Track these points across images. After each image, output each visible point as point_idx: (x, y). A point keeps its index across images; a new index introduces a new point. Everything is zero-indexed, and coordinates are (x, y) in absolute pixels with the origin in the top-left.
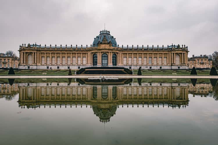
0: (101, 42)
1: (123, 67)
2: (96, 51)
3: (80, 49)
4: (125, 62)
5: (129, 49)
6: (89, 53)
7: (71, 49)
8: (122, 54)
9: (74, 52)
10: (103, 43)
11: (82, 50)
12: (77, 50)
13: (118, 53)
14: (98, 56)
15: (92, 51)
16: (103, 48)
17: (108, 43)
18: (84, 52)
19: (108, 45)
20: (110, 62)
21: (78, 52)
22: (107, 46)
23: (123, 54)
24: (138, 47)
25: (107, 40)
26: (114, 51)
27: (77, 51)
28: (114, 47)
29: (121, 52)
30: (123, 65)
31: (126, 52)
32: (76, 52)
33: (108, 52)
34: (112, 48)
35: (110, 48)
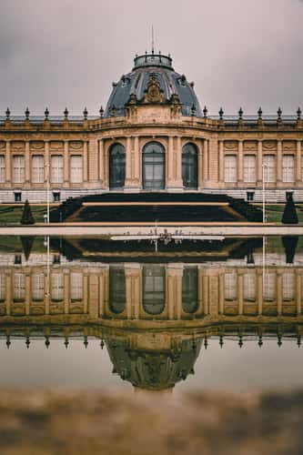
0: (139, 98)
1: (223, 192)
2: (121, 133)
3: (61, 126)
4: (230, 176)
5: (246, 125)
6: (94, 141)
7: (24, 125)
8: (219, 142)
9: (37, 137)
10: (146, 101)
11: (66, 128)
12: (47, 128)
13: (202, 140)
14: (128, 152)
15: (107, 135)
16: (149, 121)
17: (168, 103)
18: (74, 137)
19: (167, 110)
20: (176, 176)
21: (53, 137)
22: (162, 115)
23: (221, 144)
25: (162, 91)
26: (189, 133)
27: (49, 133)
28: (189, 119)
29: (216, 135)
30: (223, 186)
31: (234, 137)
32: (46, 138)
33: (167, 138)
34: (181, 119)
35: (173, 120)
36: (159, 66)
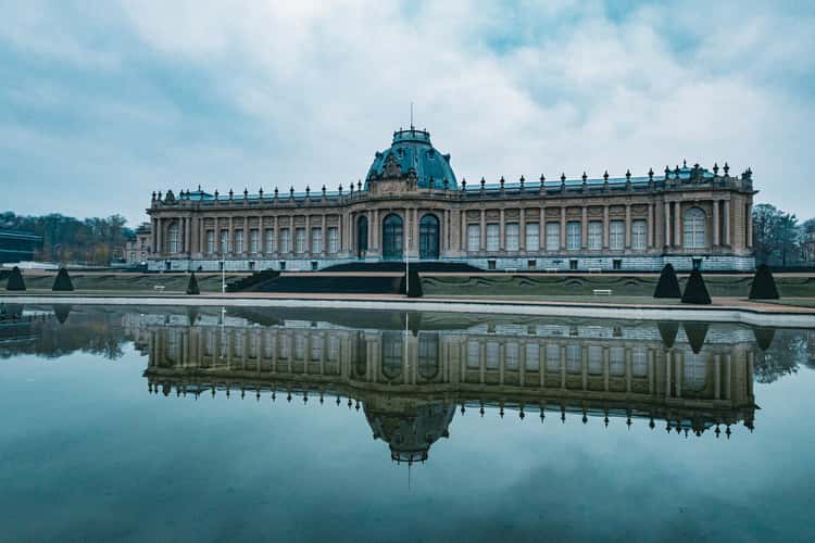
0: (379, 172)
1: (464, 261)
2: (363, 206)
3: (319, 201)
4: (474, 245)
5: (488, 194)
6: (347, 213)
7: (288, 202)
8: (461, 212)
9: (299, 212)
10: (385, 176)
11: (324, 203)
12: (307, 203)
13: (443, 211)
15: (354, 208)
16: (387, 194)
17: (405, 176)
18: (330, 212)
19: (403, 183)
20: (411, 245)
21: (313, 212)
22: (399, 189)
23: (464, 215)
24: (525, 185)
25: (398, 166)
26: (425, 204)
27: (310, 207)
28: (426, 190)
29: (458, 205)
30: (464, 254)
31: (475, 206)
32: (306, 213)
33: (404, 210)
34: (417, 191)
35: (410, 193)
36: (411, 141)
